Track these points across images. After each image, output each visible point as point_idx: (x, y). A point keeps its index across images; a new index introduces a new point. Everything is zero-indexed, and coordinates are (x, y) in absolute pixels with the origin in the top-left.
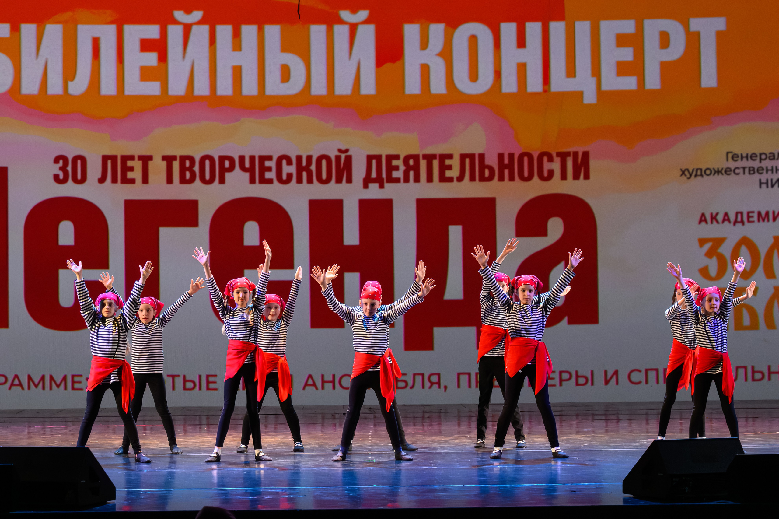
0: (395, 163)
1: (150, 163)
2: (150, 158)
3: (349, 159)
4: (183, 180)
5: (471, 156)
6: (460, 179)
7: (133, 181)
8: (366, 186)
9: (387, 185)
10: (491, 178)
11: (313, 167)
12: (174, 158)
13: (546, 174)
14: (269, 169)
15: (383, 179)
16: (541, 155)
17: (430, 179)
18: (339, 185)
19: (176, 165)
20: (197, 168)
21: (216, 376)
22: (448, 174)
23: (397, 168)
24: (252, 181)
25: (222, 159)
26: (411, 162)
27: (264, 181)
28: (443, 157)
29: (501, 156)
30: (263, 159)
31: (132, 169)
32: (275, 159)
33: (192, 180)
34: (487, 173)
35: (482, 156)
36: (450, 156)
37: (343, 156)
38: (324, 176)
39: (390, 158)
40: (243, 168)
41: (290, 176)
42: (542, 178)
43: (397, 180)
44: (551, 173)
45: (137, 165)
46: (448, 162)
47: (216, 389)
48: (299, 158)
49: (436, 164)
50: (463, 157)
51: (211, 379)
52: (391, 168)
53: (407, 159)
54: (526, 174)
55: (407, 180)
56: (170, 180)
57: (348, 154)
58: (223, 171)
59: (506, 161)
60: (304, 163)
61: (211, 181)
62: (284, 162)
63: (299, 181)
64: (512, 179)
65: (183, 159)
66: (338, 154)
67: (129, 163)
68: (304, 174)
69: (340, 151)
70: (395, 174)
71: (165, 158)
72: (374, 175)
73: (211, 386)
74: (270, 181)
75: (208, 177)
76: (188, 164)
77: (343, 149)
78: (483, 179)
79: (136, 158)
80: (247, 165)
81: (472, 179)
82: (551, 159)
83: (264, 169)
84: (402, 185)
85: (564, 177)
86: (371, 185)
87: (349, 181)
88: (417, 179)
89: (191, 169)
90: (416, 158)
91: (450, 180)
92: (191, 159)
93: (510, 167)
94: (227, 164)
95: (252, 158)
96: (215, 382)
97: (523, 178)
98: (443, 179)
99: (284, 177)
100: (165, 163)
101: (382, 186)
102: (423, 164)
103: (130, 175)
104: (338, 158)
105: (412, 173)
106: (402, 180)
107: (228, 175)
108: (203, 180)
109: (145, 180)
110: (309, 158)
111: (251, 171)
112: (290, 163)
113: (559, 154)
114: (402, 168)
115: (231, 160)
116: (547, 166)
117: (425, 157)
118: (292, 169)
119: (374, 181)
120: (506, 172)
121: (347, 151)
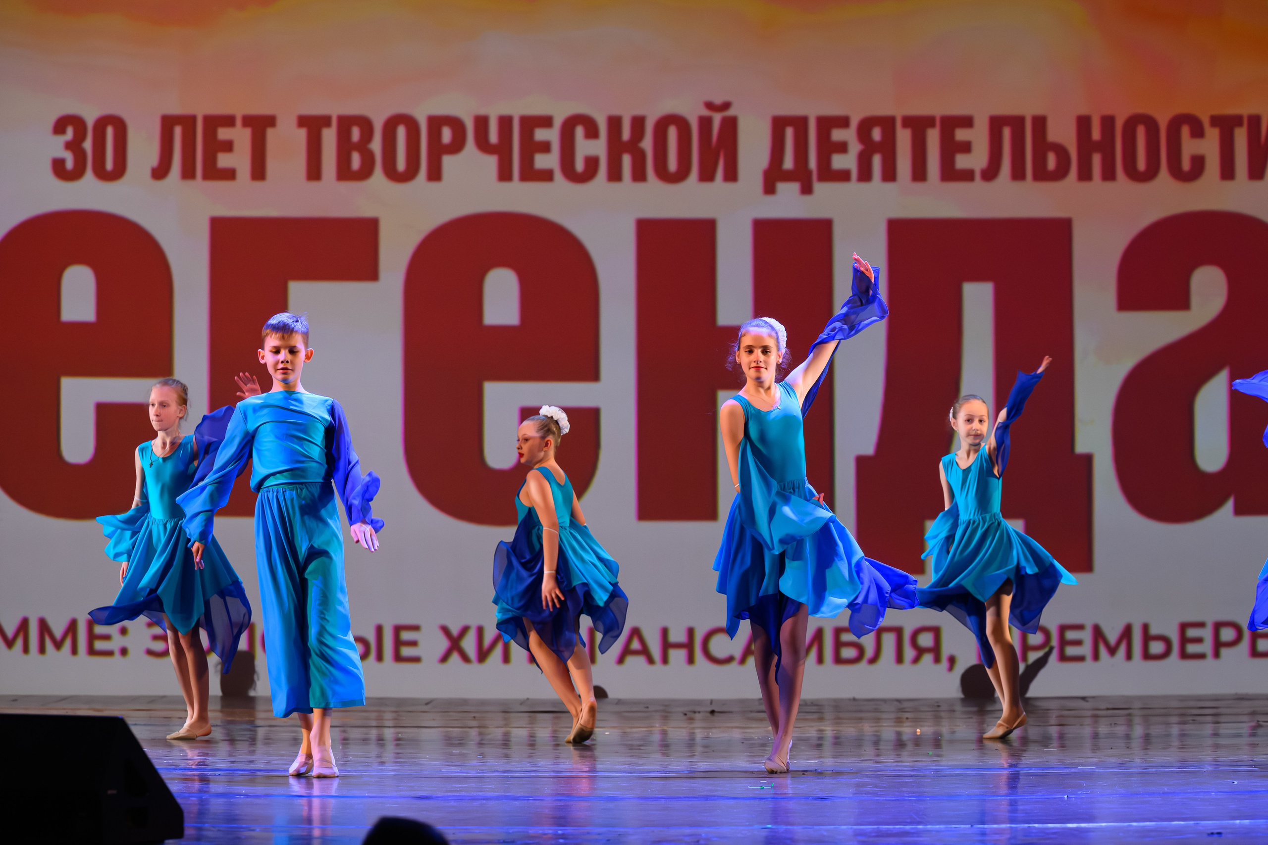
0: (837, 135)
1: (270, 132)
2: (270, 121)
3: (730, 125)
4: (344, 173)
5: (1017, 122)
6: (990, 174)
7: (229, 174)
8: (769, 189)
9: (819, 187)
10: (1060, 174)
11: (647, 144)
12: (325, 121)
13: (1186, 165)
14: (545, 147)
15: (809, 173)
16: (1176, 123)
17: (919, 174)
18: (706, 186)
19: (329, 137)
20: (376, 146)
21: (416, 628)
22: (962, 162)
23: (842, 148)
24: (505, 175)
25: (436, 123)
26: (877, 134)
27: (531, 174)
28: (951, 124)
29: (1083, 123)
30: (531, 123)
31: (228, 146)
32: (558, 123)
33: (365, 173)
34: (1052, 162)
35: (1040, 123)
36: (967, 122)
37: (717, 118)
38: (672, 165)
39: (827, 124)
40: (483, 145)
41: (592, 163)
42: (1178, 174)
43: (843, 176)
44: (1199, 163)
45: (241, 136)
46: (961, 135)
47: (416, 660)
48: (614, 123)
49: (933, 137)
50: (996, 124)
51: (406, 636)
52: (828, 148)
53: (865, 127)
54: (1141, 165)
55: (865, 175)
56: (314, 172)
57: (730, 112)
58: (437, 151)
59: (1096, 135)
60: (626, 135)
61: (409, 175)
62: (579, 131)
63: (615, 175)
64: (1109, 175)
65: (346, 123)
66: (706, 112)
67: (223, 134)
68: (627, 161)
69: (710, 106)
70: (839, 162)
71: (304, 121)
72: (788, 163)
73: (406, 651)
74: (546, 176)
75: (401, 165)
76: (356, 134)
77: (718, 100)
78: (1041, 174)
79: (239, 122)
80: (493, 137)
81: (1018, 174)
82: (1198, 132)
83: (532, 148)
84: (854, 187)
85: (1228, 172)
86: (781, 187)
87: (731, 175)
88: (889, 175)
89: (363, 147)
90: (887, 124)
91: (967, 176)
92: (365, 124)
93: (1106, 147)
94: (447, 135)
95: (505, 122)
96: (414, 644)
97: (1134, 175)
98: (950, 173)
99: (580, 166)
100: (302, 133)
101: (807, 190)
102: (904, 138)
103: (224, 160)
104: (705, 123)
105: (877, 161)
106: (854, 174)
107: (448, 161)
108: (392, 174)
109: (259, 172)
110: (638, 123)
111: (502, 151)
112: (592, 132)
113: (1216, 121)
114: (855, 148)
115: (456, 124)
116: (1189, 147)
117: (908, 122)
118: (598, 148)
119: (788, 177)
120: (1097, 160)
121: (726, 106)
